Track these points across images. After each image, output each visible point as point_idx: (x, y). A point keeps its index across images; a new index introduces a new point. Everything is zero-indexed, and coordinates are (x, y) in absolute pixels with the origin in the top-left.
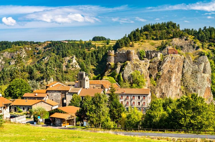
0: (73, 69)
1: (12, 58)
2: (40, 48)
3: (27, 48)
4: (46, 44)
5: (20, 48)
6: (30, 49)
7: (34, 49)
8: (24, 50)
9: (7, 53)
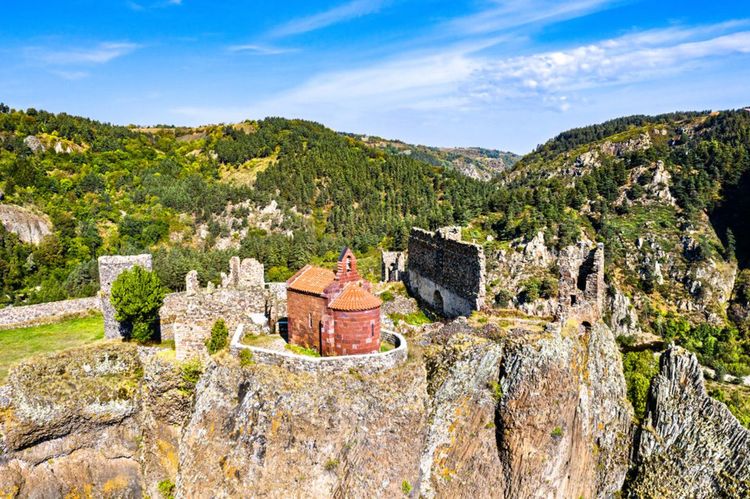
0: (649, 202)
1: (618, 154)
2: (687, 129)
3: (657, 131)
4: (703, 119)
5: (641, 132)
6: (664, 132)
7: (673, 133)
8: (647, 135)
9: (608, 143)
